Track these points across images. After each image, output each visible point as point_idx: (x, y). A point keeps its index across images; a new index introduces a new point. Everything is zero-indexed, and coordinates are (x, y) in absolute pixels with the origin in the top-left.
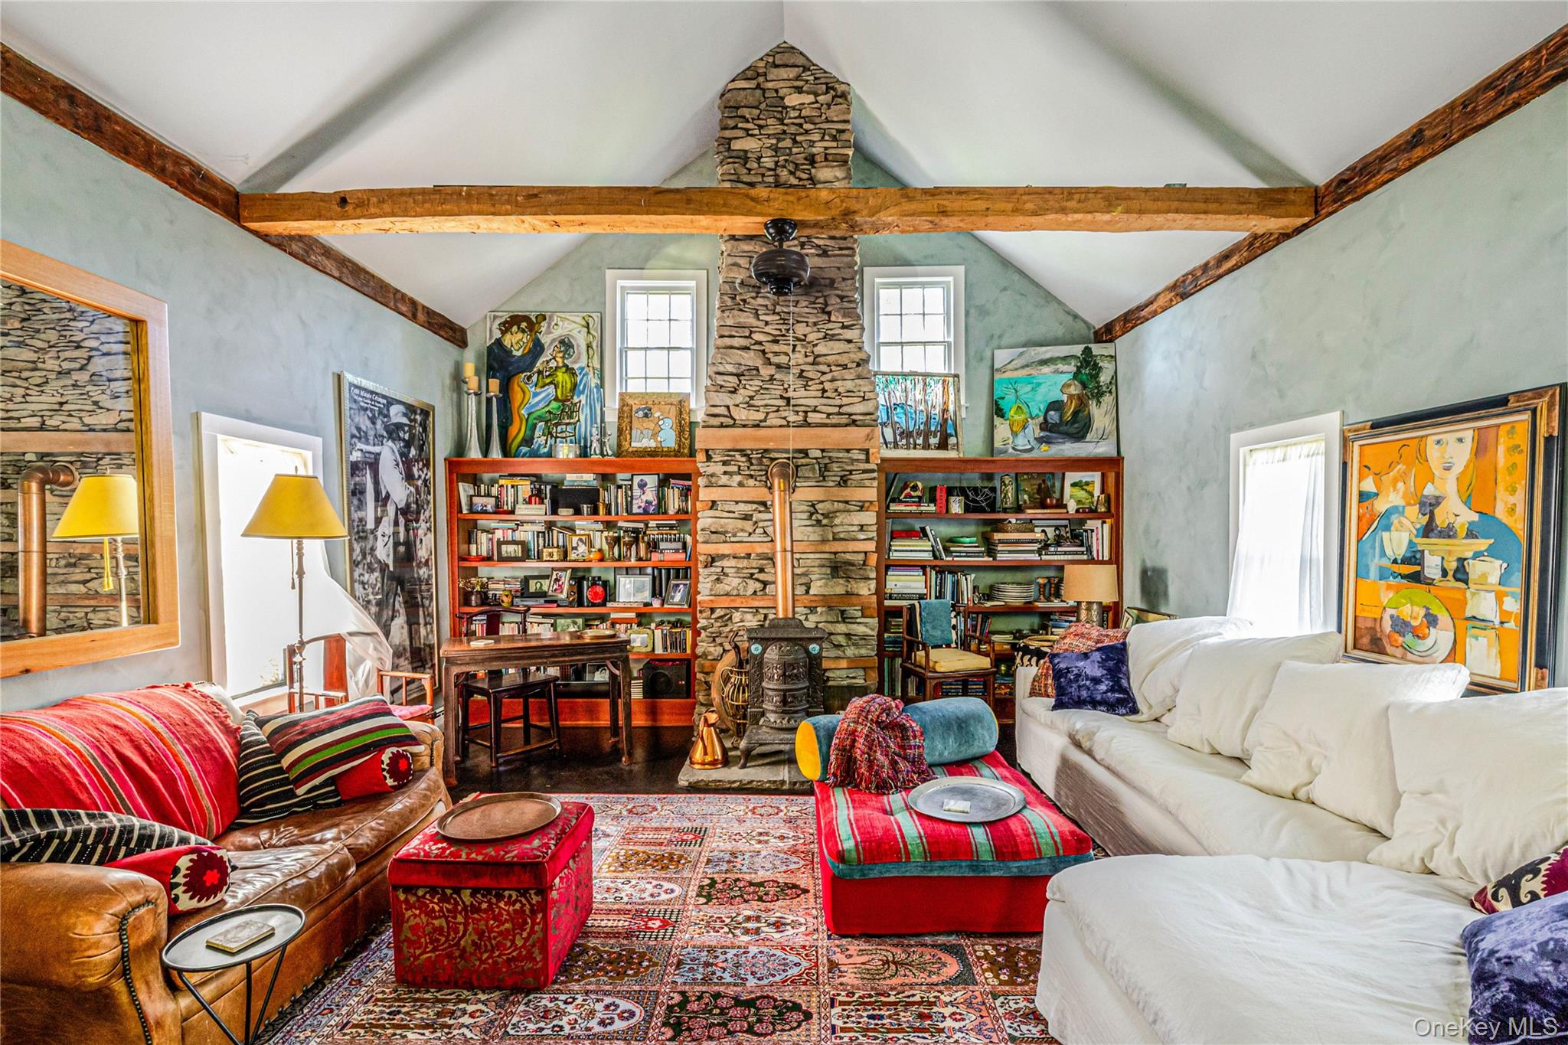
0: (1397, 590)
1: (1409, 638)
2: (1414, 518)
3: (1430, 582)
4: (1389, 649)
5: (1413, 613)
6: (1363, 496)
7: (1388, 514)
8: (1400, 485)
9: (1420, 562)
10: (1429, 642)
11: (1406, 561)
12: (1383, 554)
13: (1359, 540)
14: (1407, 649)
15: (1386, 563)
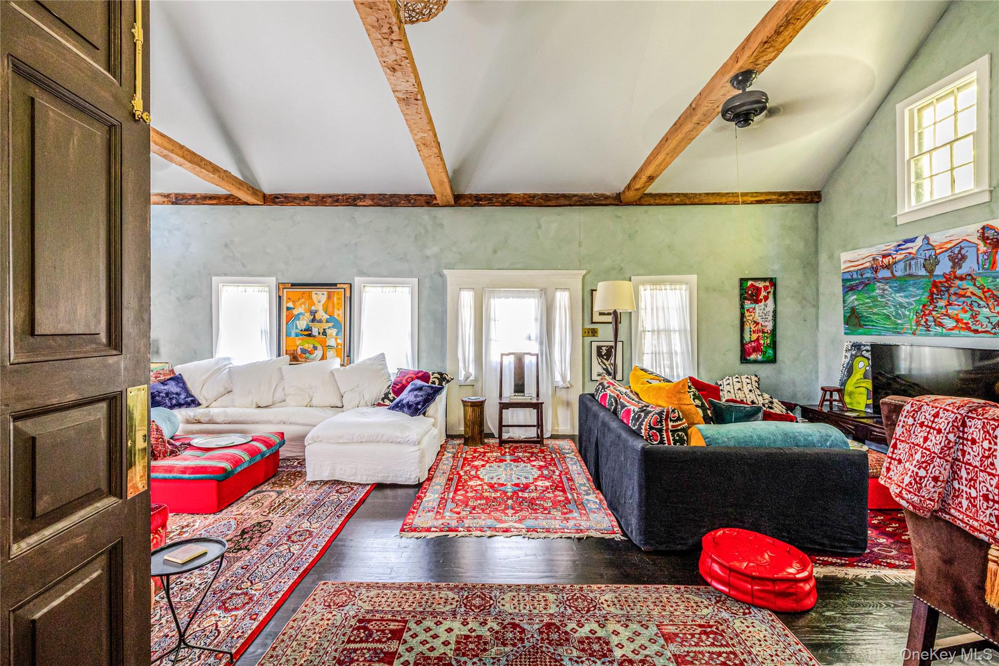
0: (302, 340)
1: (308, 355)
2: (308, 317)
3: (314, 336)
4: (300, 359)
5: (308, 346)
6: (288, 309)
7: (299, 314)
8: (303, 306)
9: (311, 330)
10: (314, 355)
11: (305, 330)
12: (297, 328)
13: (287, 324)
14: (307, 358)
15: (298, 331)
